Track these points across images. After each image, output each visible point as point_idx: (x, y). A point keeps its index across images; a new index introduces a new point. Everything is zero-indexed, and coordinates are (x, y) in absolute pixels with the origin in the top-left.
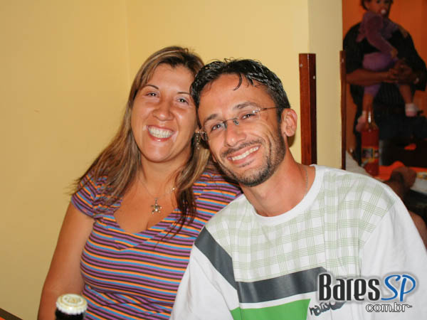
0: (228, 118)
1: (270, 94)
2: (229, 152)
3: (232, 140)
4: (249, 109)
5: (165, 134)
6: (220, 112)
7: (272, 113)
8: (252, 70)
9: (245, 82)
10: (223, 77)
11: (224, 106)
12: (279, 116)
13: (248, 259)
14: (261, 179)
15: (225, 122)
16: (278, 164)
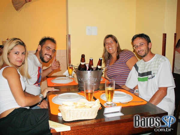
0: (138, 45)
1: (146, 40)
2: (139, 51)
3: (139, 50)
4: (142, 43)
5: (112, 48)
6: (137, 44)
7: (147, 44)
8: (143, 36)
9: (141, 38)
10: (137, 38)
11: (137, 43)
12: (148, 44)
13: (141, 69)
14: (144, 56)
15: (138, 46)
16: (148, 53)
